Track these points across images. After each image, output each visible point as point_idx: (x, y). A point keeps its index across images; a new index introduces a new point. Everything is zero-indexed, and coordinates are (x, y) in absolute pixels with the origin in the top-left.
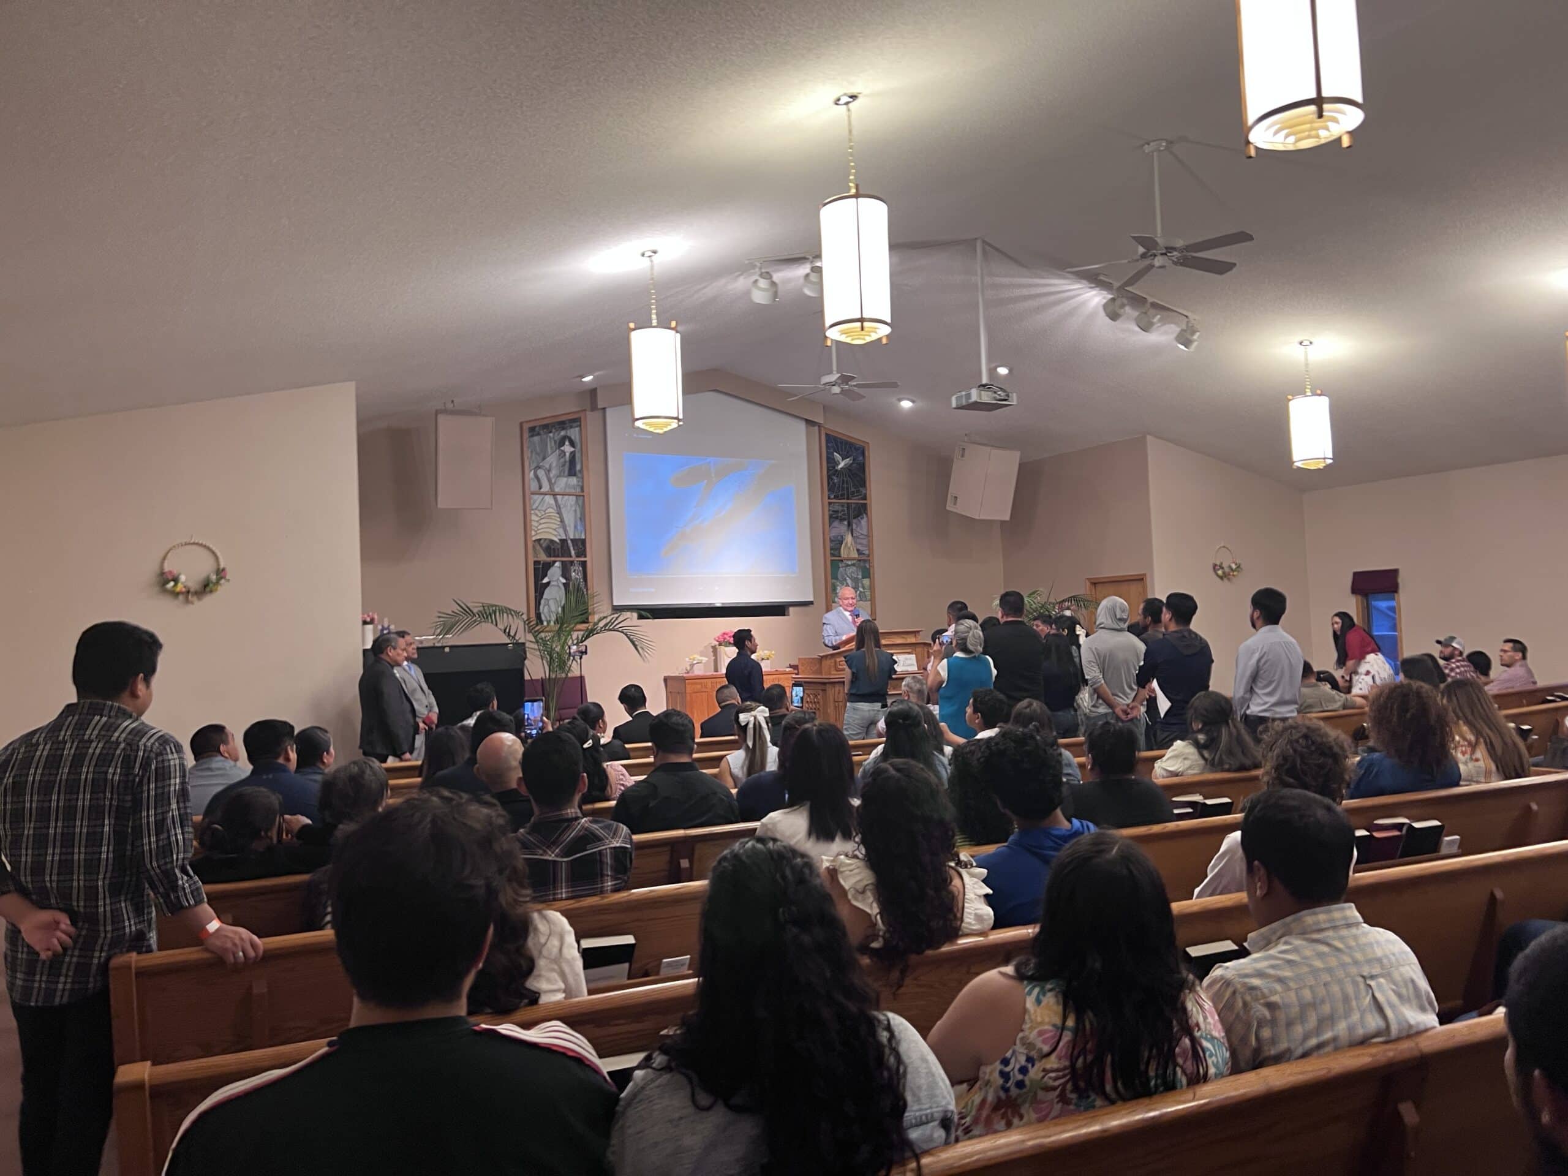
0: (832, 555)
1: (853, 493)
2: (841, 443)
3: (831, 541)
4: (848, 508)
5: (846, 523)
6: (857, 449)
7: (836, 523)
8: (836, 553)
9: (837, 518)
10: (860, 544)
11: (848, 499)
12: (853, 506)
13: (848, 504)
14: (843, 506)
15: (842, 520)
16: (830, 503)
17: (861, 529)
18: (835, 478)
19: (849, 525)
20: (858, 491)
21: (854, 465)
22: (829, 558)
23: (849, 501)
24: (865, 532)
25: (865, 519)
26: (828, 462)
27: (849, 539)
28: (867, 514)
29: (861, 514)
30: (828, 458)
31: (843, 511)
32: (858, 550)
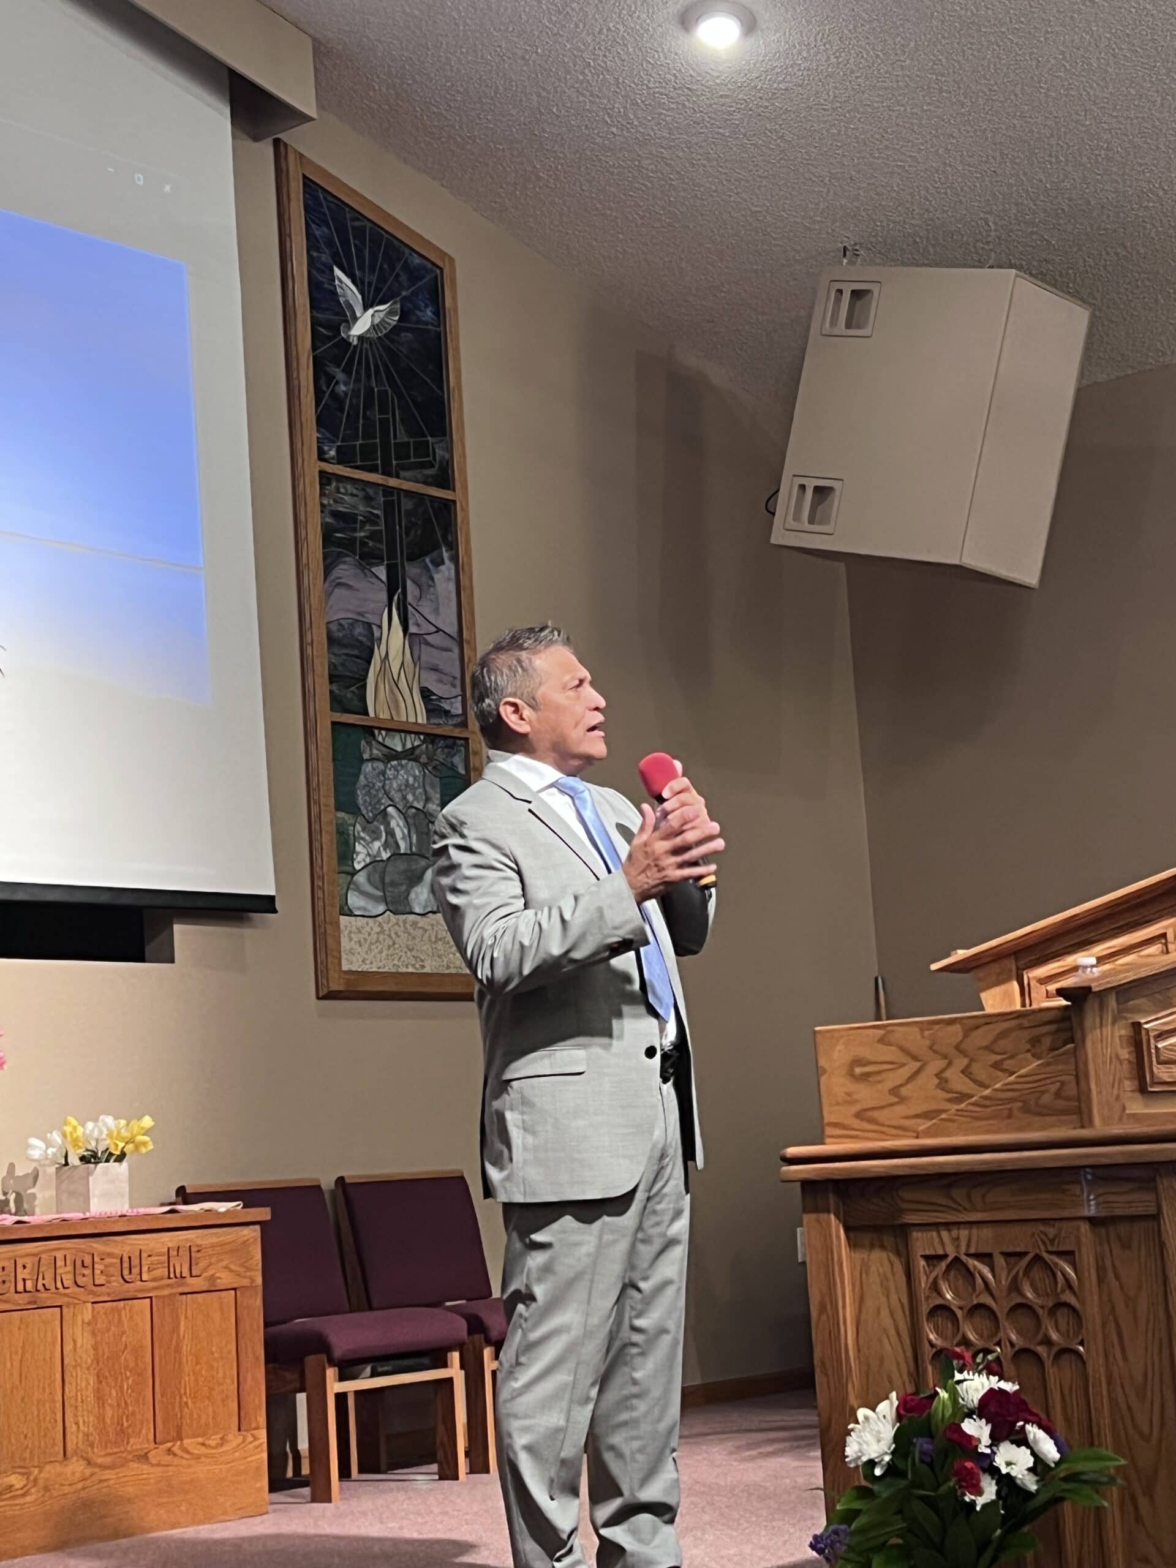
0: (337, 703)
1: (403, 450)
2: (360, 233)
3: (331, 640)
4: (389, 507)
5: (381, 572)
6: (414, 274)
7: (345, 570)
8: (349, 694)
9: (349, 545)
10: (435, 669)
11: (387, 473)
12: (407, 505)
13: (388, 491)
14: (368, 499)
15: (368, 558)
16: (325, 478)
17: (436, 611)
18: (340, 376)
19: (394, 585)
20: (423, 449)
21: (406, 336)
22: (326, 717)
23: (393, 482)
24: (447, 620)
25: (447, 569)
26: (314, 305)
27: (393, 641)
28: (453, 547)
29: (437, 547)
30: (314, 286)
31: (371, 519)
32: (426, 694)
